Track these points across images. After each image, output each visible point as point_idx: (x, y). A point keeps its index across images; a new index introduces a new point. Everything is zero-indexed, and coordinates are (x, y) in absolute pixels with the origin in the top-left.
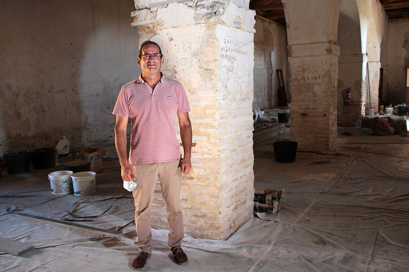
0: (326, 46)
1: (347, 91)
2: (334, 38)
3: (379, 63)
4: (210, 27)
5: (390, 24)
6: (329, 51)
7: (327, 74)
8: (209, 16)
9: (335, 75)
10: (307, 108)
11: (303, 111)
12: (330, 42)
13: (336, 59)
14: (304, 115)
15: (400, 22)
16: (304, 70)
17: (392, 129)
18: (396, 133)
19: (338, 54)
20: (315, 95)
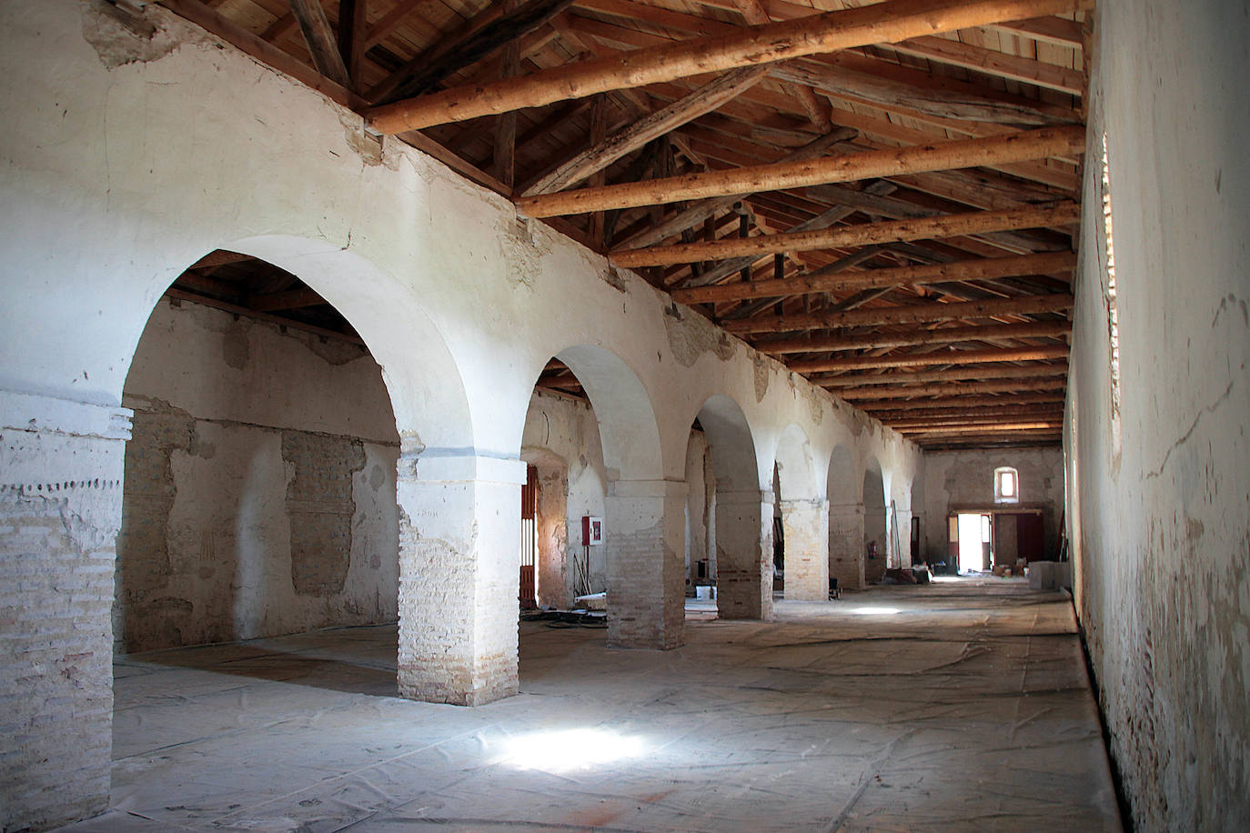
0: (855, 508)
1: (872, 544)
2: (861, 500)
3: (910, 513)
4: (818, 511)
5: (927, 458)
6: (858, 511)
7: (857, 529)
8: (818, 507)
9: (862, 529)
10: (842, 555)
11: (838, 557)
12: (858, 504)
13: (863, 516)
14: (839, 560)
15: (940, 456)
16: (839, 526)
17: (915, 579)
18: (918, 583)
19: (864, 512)
20: (847, 544)
